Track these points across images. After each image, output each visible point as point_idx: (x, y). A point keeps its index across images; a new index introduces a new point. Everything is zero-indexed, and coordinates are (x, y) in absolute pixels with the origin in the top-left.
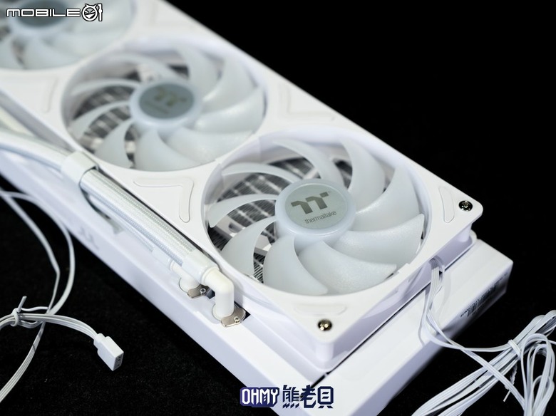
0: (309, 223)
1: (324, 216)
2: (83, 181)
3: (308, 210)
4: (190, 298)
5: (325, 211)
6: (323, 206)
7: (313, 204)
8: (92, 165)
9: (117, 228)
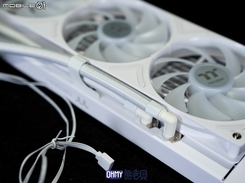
0: (211, 84)
1: (218, 81)
2: (82, 70)
3: (208, 78)
4: (148, 129)
5: (217, 78)
6: (215, 75)
7: (210, 75)
8: (85, 61)
9: (101, 94)
